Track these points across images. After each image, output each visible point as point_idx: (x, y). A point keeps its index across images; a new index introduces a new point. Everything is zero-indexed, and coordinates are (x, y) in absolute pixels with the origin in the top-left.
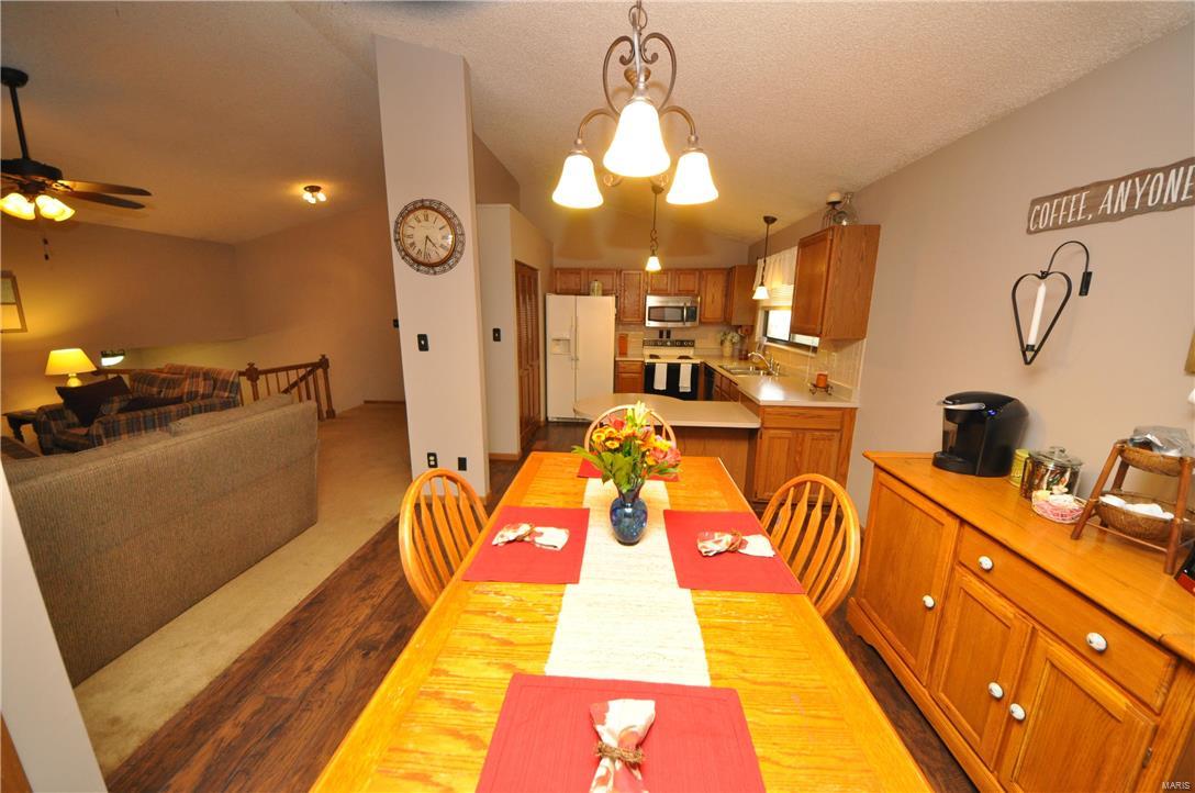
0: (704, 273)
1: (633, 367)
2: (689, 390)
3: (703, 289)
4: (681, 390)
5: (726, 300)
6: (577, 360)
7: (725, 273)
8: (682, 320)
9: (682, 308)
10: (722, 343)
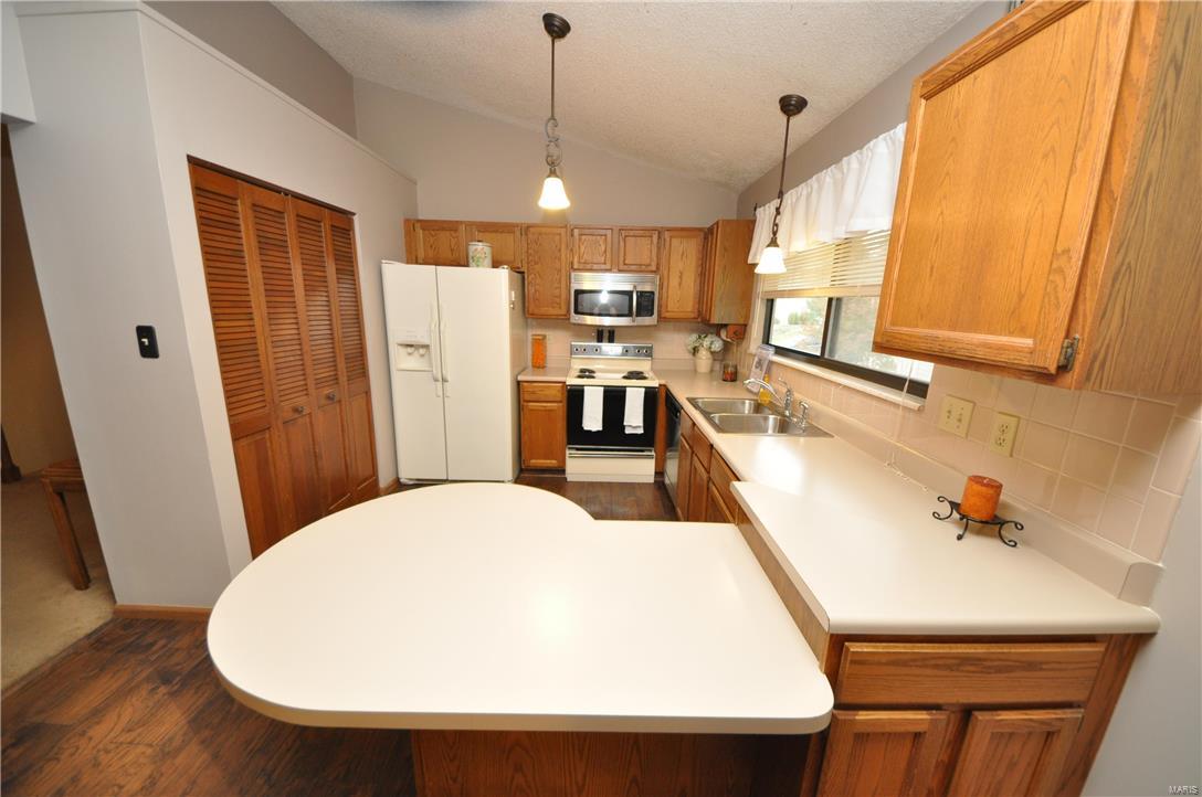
0: (667, 235)
1: (547, 392)
2: (641, 431)
3: (664, 261)
4: (628, 431)
5: (702, 284)
6: (444, 380)
7: (702, 235)
8: (630, 314)
9: (629, 294)
10: (695, 351)
